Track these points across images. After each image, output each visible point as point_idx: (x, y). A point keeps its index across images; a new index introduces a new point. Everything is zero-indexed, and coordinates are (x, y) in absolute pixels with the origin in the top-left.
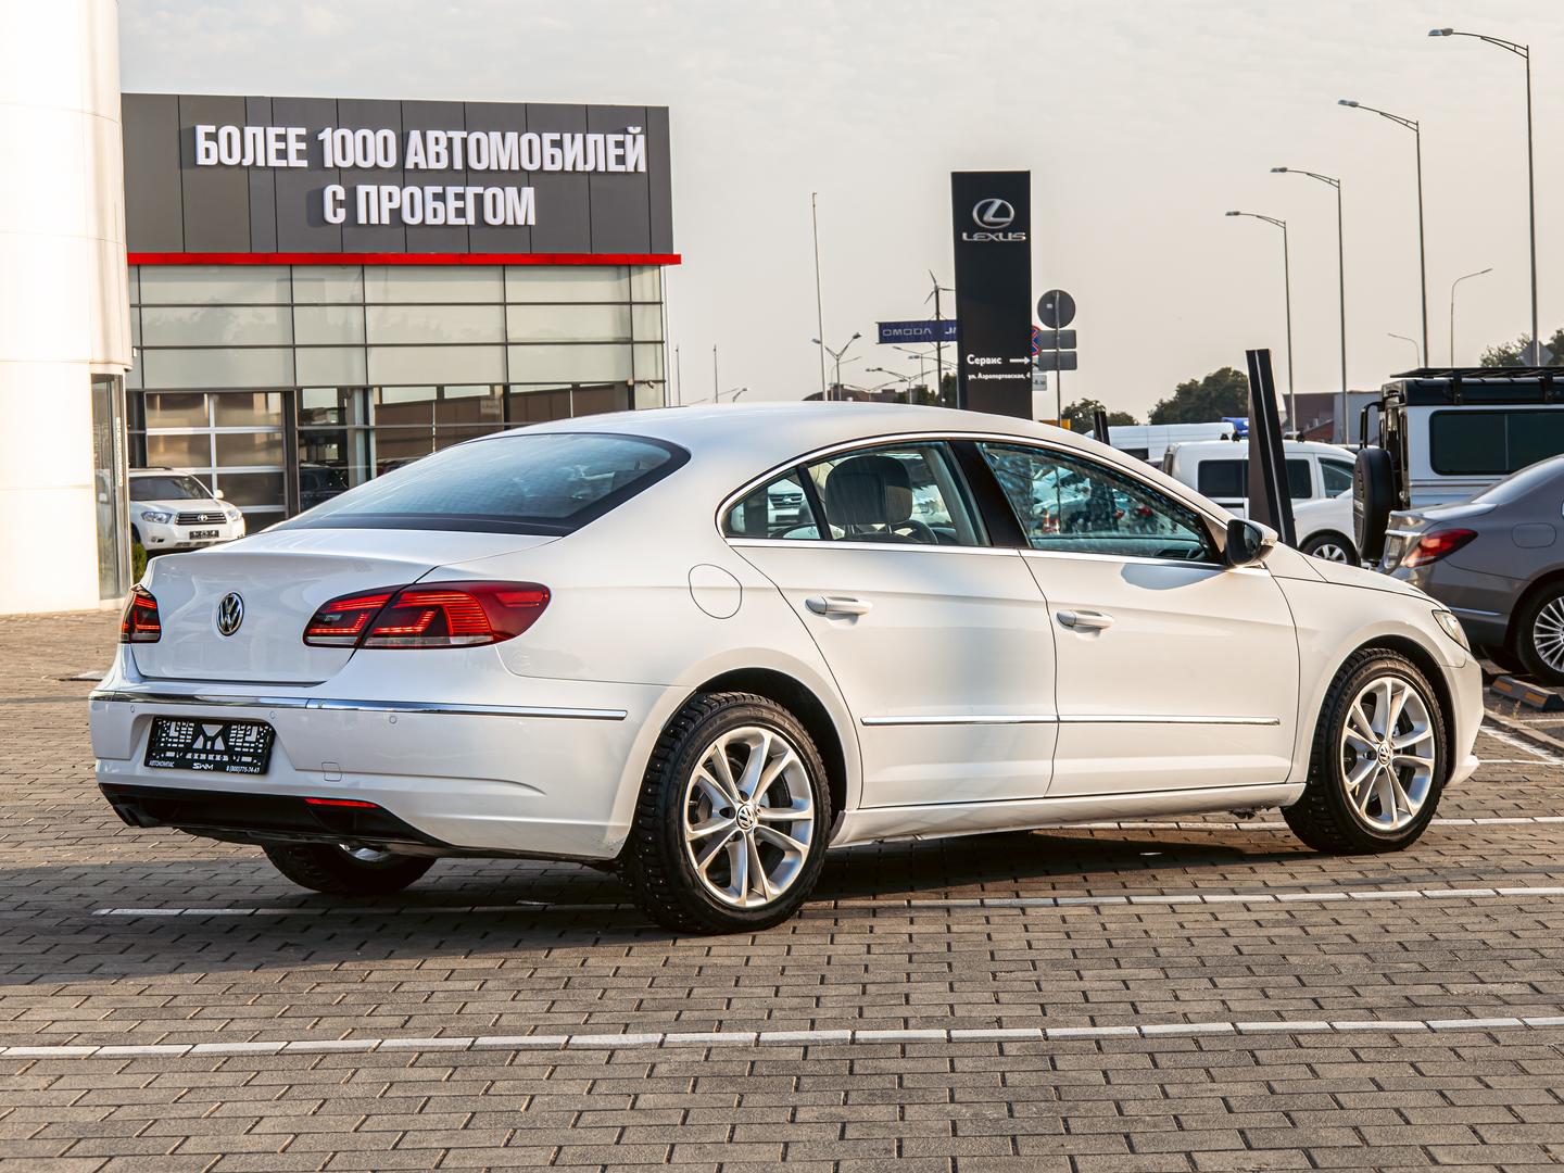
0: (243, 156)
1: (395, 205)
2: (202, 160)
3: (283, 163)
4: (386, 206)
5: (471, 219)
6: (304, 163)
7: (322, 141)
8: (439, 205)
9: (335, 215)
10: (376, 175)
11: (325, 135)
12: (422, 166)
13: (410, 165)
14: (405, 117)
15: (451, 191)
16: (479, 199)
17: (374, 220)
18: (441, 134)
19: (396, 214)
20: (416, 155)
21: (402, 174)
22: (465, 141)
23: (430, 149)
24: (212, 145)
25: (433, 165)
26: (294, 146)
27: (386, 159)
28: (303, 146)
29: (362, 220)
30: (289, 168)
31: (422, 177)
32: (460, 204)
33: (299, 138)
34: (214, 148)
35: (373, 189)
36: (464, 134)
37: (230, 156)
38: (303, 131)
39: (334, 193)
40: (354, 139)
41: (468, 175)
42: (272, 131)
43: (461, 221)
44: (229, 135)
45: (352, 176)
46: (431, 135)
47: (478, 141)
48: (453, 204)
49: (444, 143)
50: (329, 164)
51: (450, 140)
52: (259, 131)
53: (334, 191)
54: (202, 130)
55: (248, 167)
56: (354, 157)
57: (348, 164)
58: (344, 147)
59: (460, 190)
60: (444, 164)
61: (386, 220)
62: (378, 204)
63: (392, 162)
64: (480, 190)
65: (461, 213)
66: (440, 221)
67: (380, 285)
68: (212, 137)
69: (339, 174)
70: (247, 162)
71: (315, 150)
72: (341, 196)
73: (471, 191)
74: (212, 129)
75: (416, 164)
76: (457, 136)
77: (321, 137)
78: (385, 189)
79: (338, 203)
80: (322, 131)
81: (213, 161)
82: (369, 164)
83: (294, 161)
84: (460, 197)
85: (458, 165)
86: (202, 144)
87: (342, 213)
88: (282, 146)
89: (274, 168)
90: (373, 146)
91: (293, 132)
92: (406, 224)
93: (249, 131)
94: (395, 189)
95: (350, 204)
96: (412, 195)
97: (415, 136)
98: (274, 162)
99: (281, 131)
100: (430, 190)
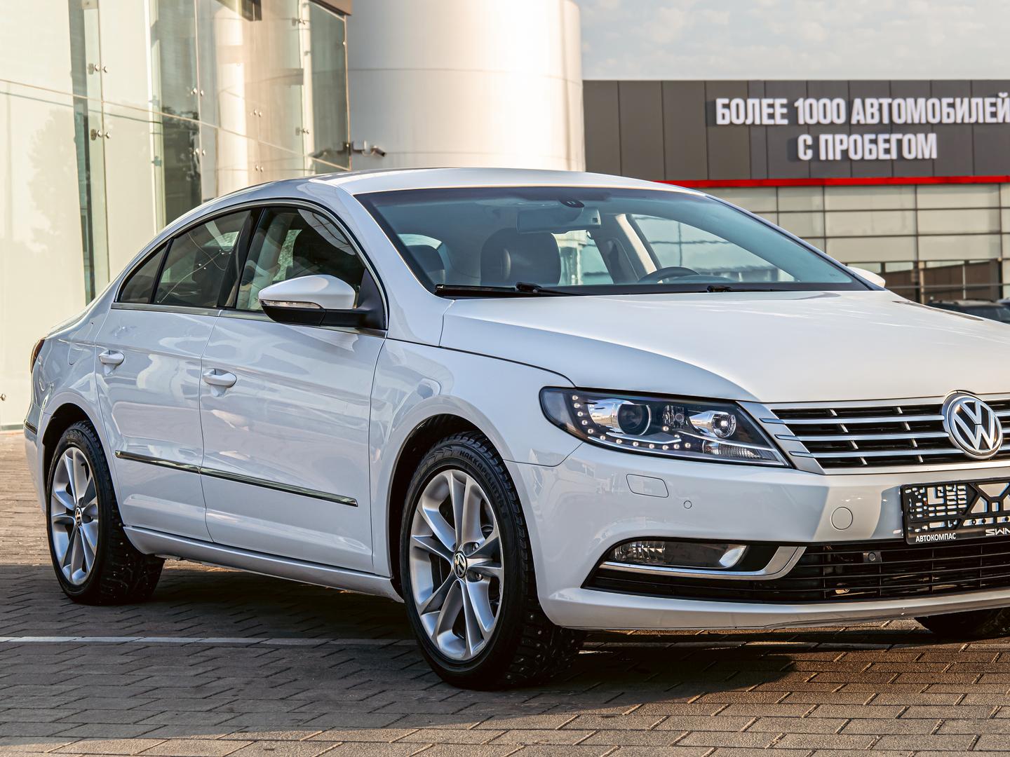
0: (746, 117)
1: (844, 147)
2: (720, 121)
3: (771, 122)
4: (839, 148)
5: (894, 155)
6: (785, 122)
7: (797, 108)
8: (873, 147)
9: (805, 154)
10: (832, 128)
11: (799, 103)
12: (862, 122)
13: (854, 121)
14: (851, 90)
15: (881, 137)
16: (900, 142)
17: (831, 157)
18: (875, 102)
19: (845, 153)
20: (858, 114)
21: (849, 128)
22: (890, 106)
23: (868, 111)
24: (726, 111)
25: (870, 121)
26: (779, 111)
27: (839, 117)
28: (785, 111)
29: (823, 157)
30: (775, 126)
31: (862, 129)
32: (887, 146)
33: (783, 106)
34: (728, 113)
35: (830, 137)
36: (889, 100)
37: (738, 117)
38: (784, 101)
39: (805, 141)
40: (818, 105)
41: (892, 127)
42: (766, 101)
43: (887, 157)
44: (738, 105)
45: (816, 130)
46: (868, 101)
47: (899, 105)
48: (882, 146)
49: (876, 106)
50: (801, 121)
51: (881, 105)
52: (756, 101)
53: (805, 139)
54: (720, 102)
55: (749, 125)
56: (818, 117)
57: (813, 121)
58: (811, 110)
59: (886, 136)
60: (876, 120)
61: (838, 157)
62: (833, 147)
63: (842, 120)
64: (899, 136)
65: (887, 151)
66: (873, 157)
67: (834, 199)
68: (727, 106)
69: (808, 128)
70: (749, 122)
71: (792, 113)
72: (810, 142)
73: (894, 137)
74: (726, 101)
75: (858, 121)
76: (885, 102)
77: (796, 104)
78: (838, 137)
79: (807, 147)
80: (797, 100)
81: (726, 122)
82: (827, 121)
83: (779, 121)
84: (887, 141)
85: (886, 121)
86: (720, 110)
87: (810, 153)
88: (771, 111)
89: (767, 126)
90: (830, 110)
91: (779, 102)
92: (851, 160)
93: (750, 102)
94: (844, 137)
95: (815, 147)
96: (855, 141)
97: (858, 102)
98: (766, 121)
99: (770, 101)
100: (868, 137)
